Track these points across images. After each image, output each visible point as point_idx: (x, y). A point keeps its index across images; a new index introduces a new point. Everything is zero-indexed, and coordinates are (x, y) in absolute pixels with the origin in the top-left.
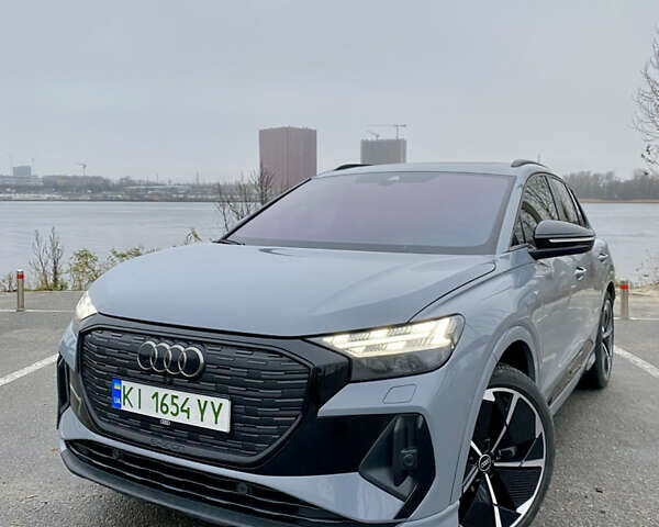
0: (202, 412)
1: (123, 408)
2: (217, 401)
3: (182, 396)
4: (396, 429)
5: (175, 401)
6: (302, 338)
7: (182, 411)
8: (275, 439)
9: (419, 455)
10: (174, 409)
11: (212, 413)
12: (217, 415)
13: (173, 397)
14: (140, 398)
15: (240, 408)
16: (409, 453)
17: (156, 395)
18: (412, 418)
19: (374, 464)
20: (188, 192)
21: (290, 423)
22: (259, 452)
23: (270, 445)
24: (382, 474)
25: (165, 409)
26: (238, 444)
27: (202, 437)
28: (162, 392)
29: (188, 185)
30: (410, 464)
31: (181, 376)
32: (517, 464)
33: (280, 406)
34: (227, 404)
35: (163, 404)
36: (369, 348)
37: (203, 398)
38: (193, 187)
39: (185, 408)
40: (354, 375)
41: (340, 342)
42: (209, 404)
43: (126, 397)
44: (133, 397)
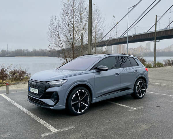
5: (34, 90)
6: (45, 82)
9: (57, 97)
18: (56, 92)
19: (52, 98)
21: (43, 92)
22: (40, 96)
24: (53, 99)
27: (36, 94)
34: (38, 90)
41: (50, 82)
43: (30, 89)
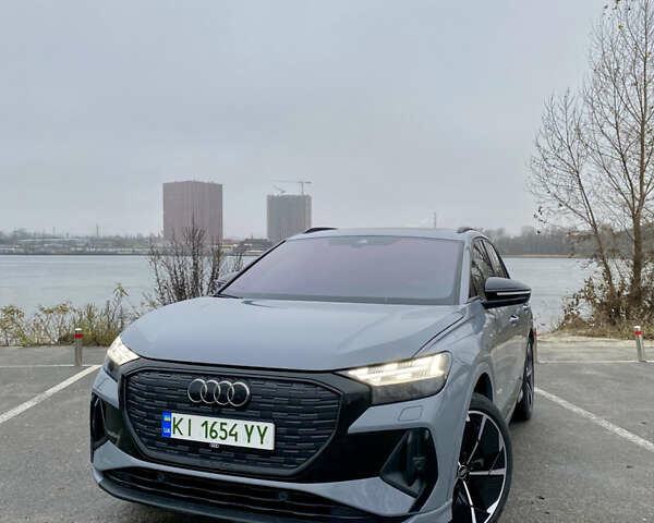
0: (249, 435)
1: (172, 436)
2: (263, 425)
3: (230, 422)
4: (409, 440)
5: (224, 427)
6: (333, 372)
7: (231, 435)
8: (313, 454)
10: (223, 434)
11: (258, 436)
12: (262, 436)
13: (222, 424)
14: (190, 427)
15: (283, 430)
16: (418, 460)
17: (206, 422)
19: (388, 471)
20: (87, 245)
21: (324, 440)
22: (298, 465)
23: (308, 458)
24: (397, 478)
25: (214, 434)
26: (282, 459)
27: (249, 456)
28: (211, 420)
29: (87, 237)
30: (419, 468)
31: (229, 406)
32: (486, 473)
33: (316, 426)
34: (271, 427)
35: (212, 431)
36: (383, 379)
37: (250, 424)
38: (92, 239)
39: (233, 433)
40: (374, 400)
41: (361, 374)
42: (255, 428)
43: (176, 426)
44: (183, 426)
